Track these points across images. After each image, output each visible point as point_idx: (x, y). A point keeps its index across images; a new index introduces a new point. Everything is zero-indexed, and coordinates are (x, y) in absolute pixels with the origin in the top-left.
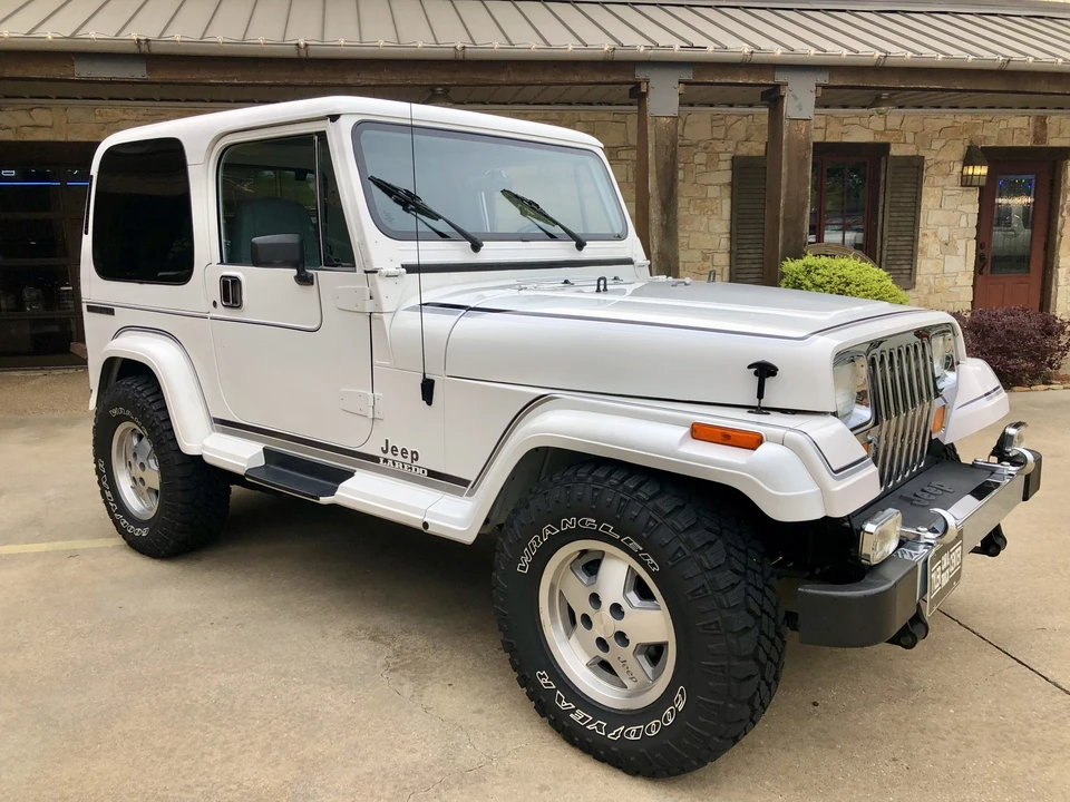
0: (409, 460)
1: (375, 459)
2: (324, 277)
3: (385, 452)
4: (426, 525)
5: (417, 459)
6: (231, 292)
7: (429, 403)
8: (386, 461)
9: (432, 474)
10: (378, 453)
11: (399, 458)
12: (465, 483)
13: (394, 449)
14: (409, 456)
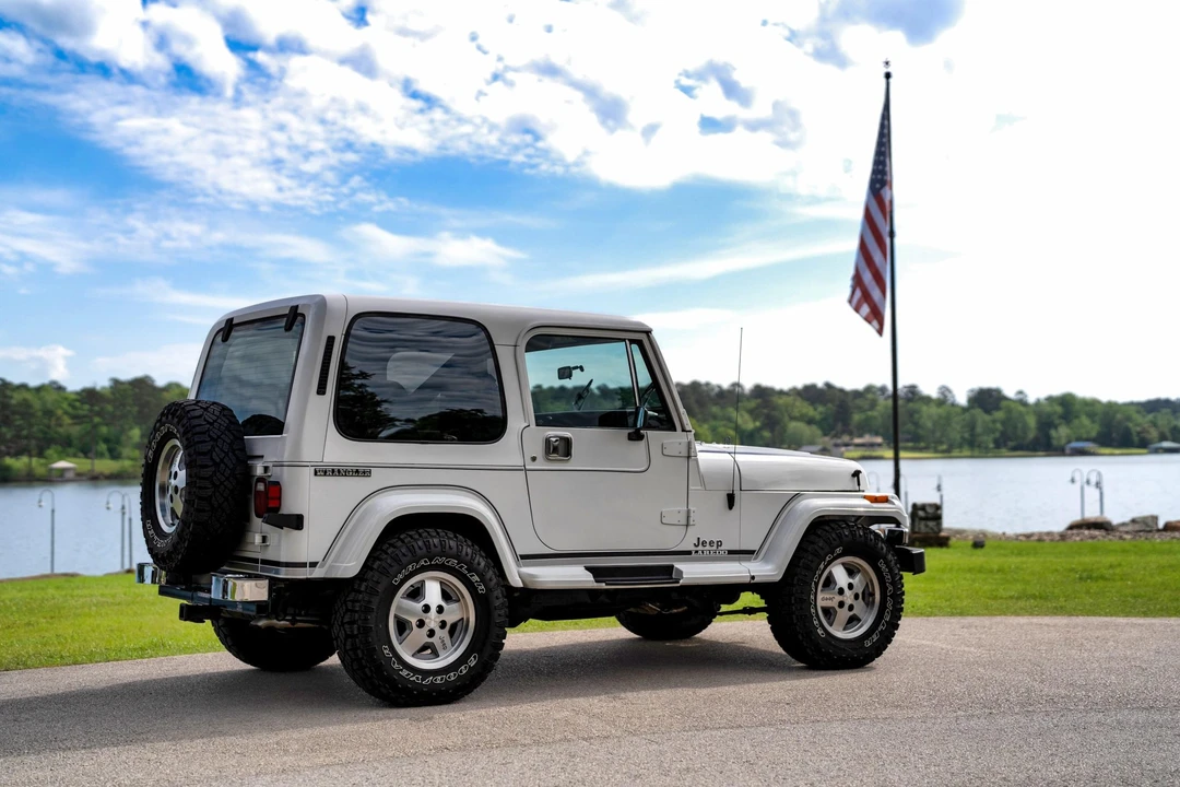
0: (715, 548)
1: (689, 553)
2: (652, 435)
3: (696, 546)
4: (753, 578)
5: (721, 546)
7: (731, 508)
8: (697, 552)
9: (730, 552)
10: (692, 548)
11: (708, 547)
12: (752, 552)
13: (704, 543)
14: (715, 545)
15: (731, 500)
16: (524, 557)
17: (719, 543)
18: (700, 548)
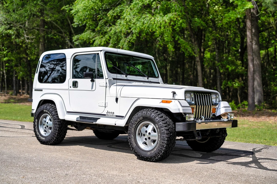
0: (112, 114)
1: (105, 115)
2: (97, 80)
3: (107, 113)
4: (115, 124)
5: (114, 114)
6: (75, 84)
7: (117, 102)
8: (107, 115)
9: (117, 116)
10: (106, 114)
11: (110, 114)
12: (123, 117)
13: (109, 112)
15: (117, 100)
16: (68, 112)
17: (113, 113)
18: (108, 114)
